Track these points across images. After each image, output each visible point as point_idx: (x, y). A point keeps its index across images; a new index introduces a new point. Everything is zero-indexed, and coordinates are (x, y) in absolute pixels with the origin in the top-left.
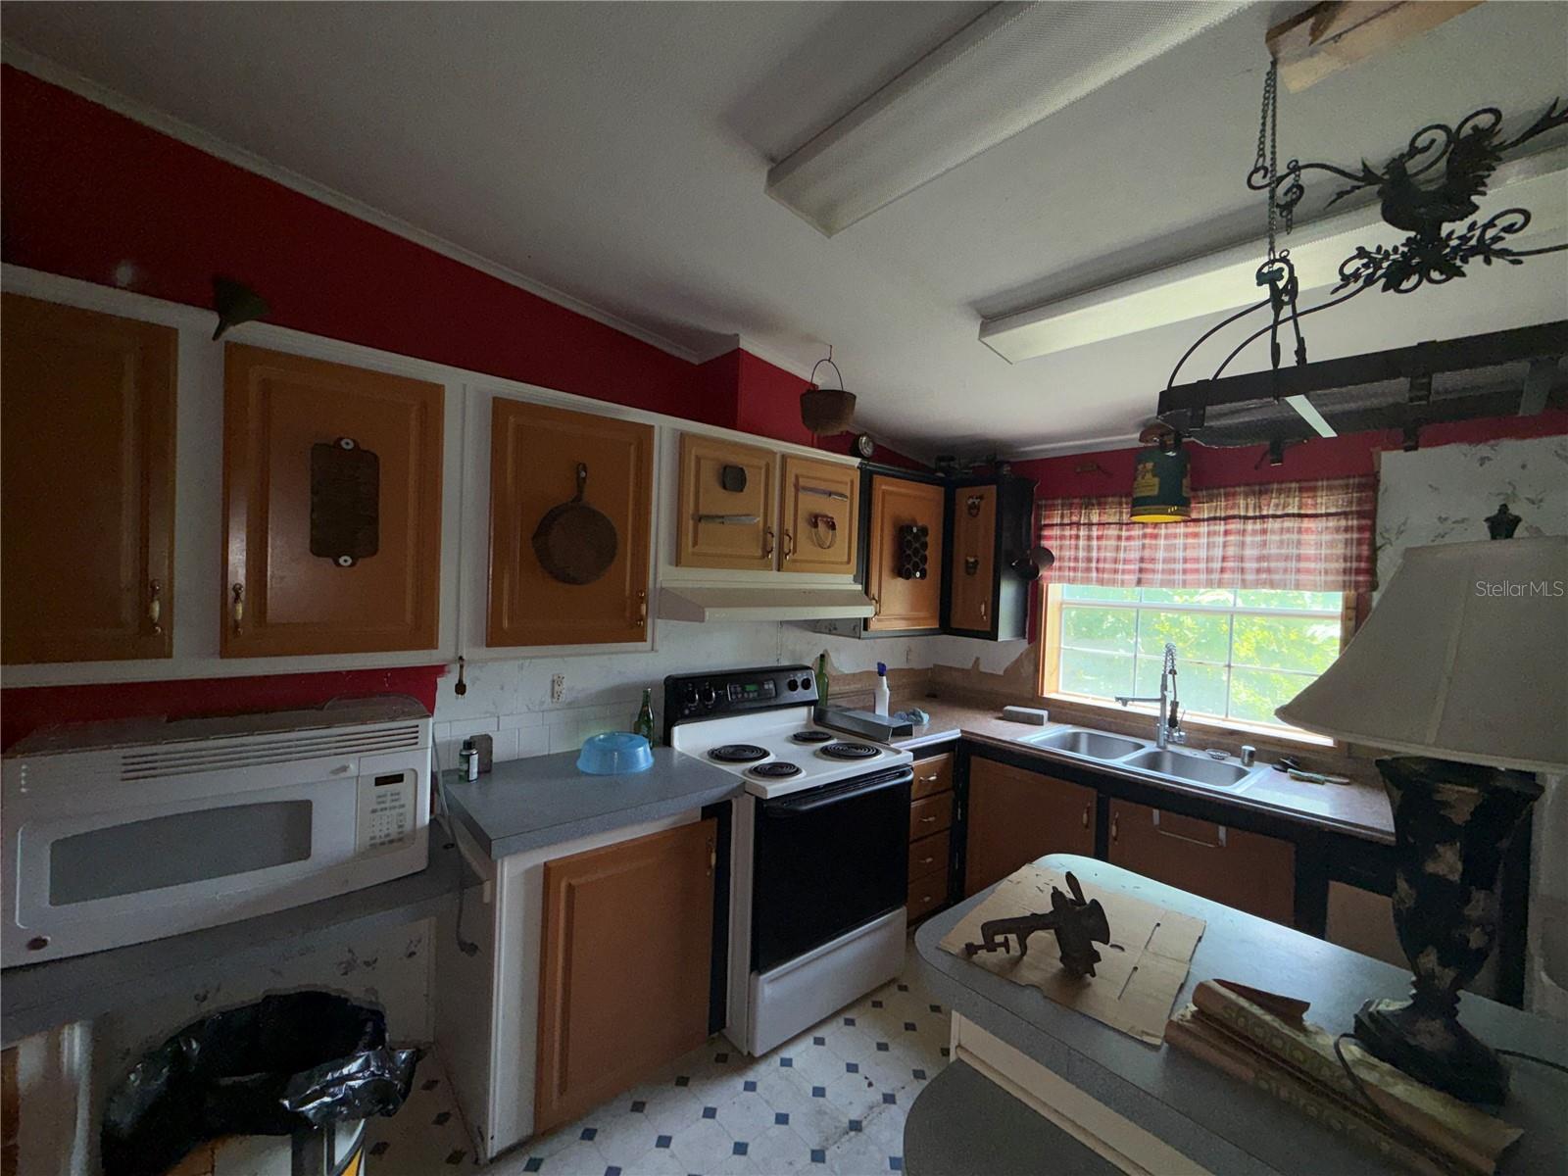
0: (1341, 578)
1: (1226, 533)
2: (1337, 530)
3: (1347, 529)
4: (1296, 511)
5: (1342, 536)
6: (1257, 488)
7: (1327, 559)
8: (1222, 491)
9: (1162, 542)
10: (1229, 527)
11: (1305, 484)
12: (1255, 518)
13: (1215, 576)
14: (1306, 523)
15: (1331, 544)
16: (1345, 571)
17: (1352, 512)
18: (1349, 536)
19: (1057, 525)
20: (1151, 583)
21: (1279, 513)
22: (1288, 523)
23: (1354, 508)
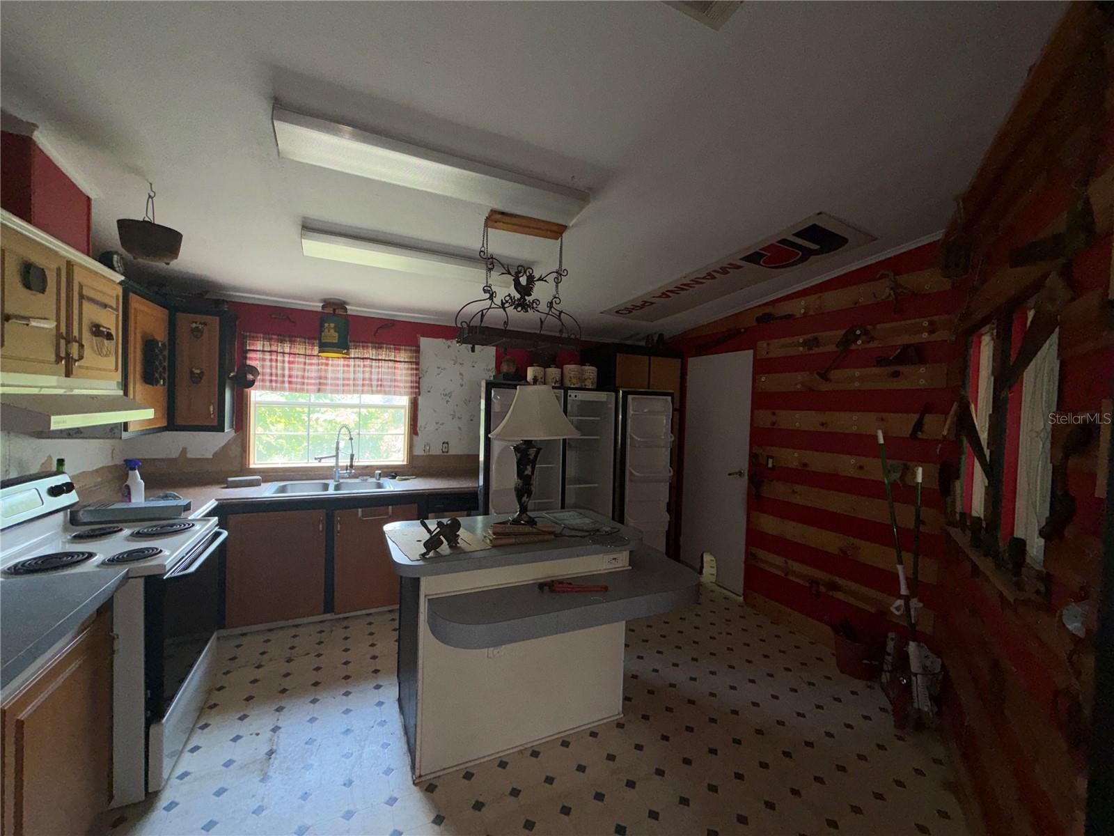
0: (410, 390)
1: (364, 366)
2: (408, 369)
3: (412, 369)
4: (393, 359)
5: (410, 372)
6: (377, 345)
7: (406, 381)
8: (361, 344)
9: (330, 368)
10: (365, 363)
11: (396, 347)
12: (376, 360)
13: (360, 388)
14: (398, 365)
15: (406, 375)
16: (412, 387)
17: (413, 362)
18: (412, 372)
19: (260, 351)
20: (325, 391)
21: (387, 359)
22: (391, 364)
23: (414, 360)
